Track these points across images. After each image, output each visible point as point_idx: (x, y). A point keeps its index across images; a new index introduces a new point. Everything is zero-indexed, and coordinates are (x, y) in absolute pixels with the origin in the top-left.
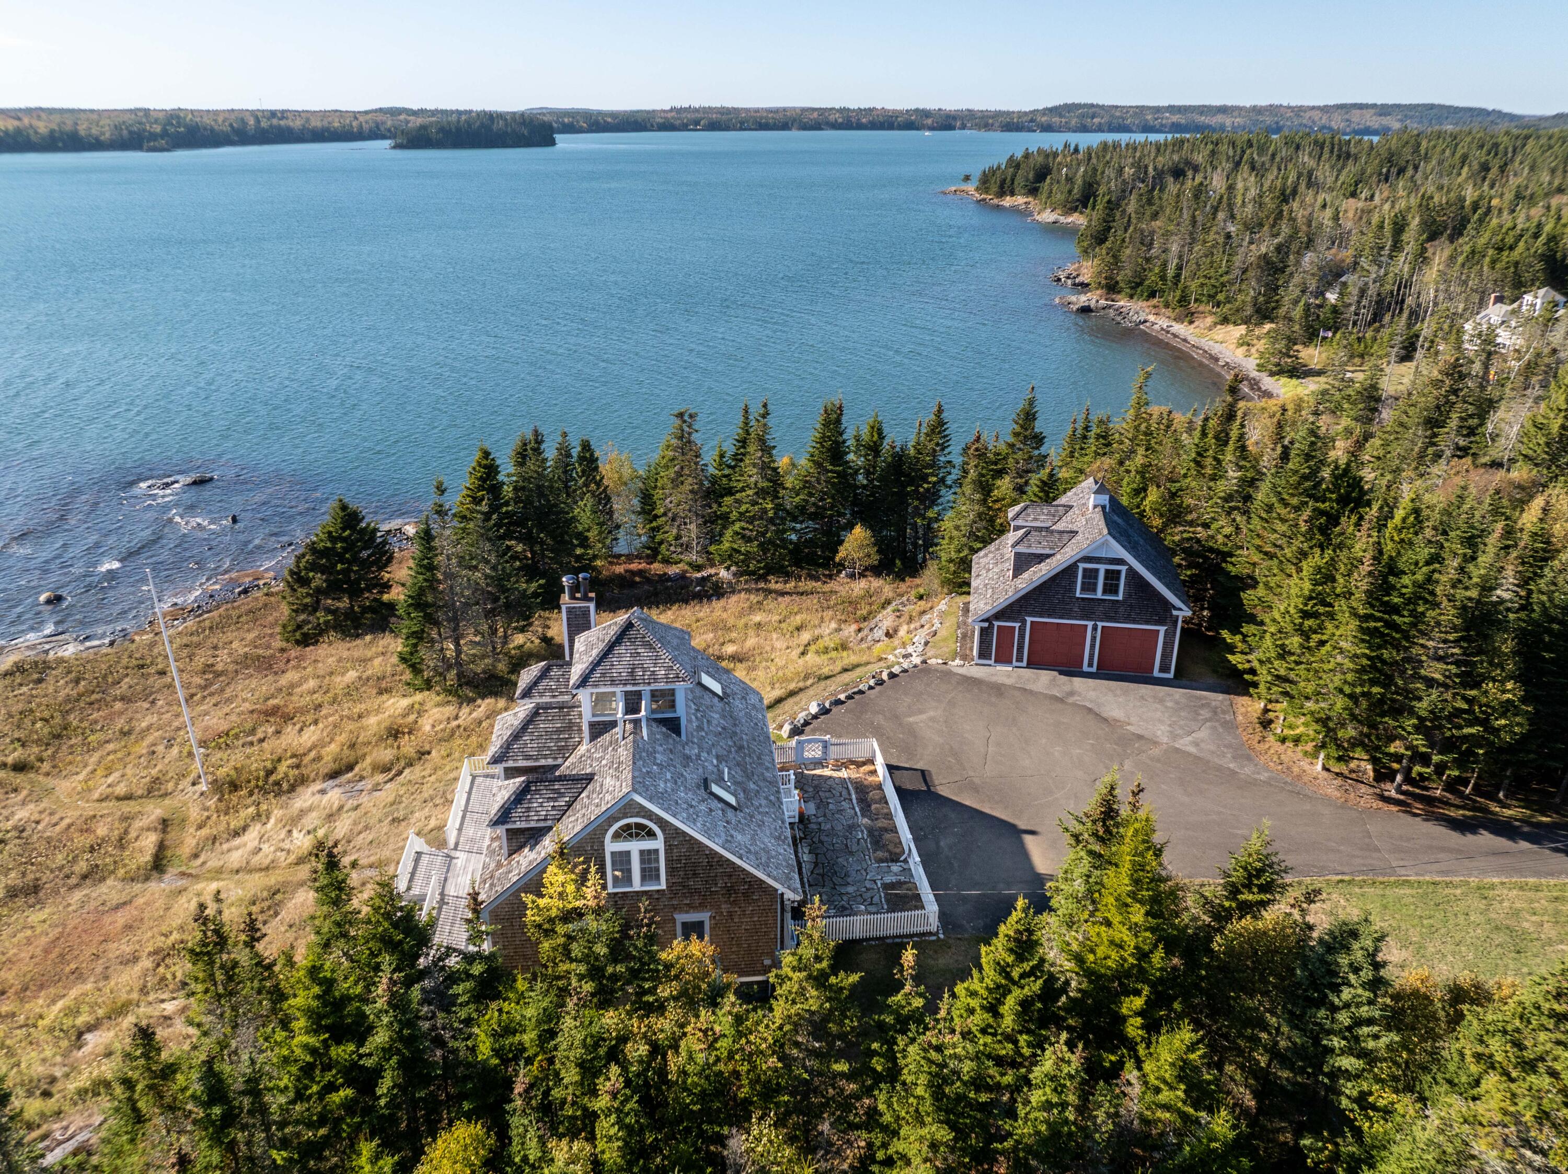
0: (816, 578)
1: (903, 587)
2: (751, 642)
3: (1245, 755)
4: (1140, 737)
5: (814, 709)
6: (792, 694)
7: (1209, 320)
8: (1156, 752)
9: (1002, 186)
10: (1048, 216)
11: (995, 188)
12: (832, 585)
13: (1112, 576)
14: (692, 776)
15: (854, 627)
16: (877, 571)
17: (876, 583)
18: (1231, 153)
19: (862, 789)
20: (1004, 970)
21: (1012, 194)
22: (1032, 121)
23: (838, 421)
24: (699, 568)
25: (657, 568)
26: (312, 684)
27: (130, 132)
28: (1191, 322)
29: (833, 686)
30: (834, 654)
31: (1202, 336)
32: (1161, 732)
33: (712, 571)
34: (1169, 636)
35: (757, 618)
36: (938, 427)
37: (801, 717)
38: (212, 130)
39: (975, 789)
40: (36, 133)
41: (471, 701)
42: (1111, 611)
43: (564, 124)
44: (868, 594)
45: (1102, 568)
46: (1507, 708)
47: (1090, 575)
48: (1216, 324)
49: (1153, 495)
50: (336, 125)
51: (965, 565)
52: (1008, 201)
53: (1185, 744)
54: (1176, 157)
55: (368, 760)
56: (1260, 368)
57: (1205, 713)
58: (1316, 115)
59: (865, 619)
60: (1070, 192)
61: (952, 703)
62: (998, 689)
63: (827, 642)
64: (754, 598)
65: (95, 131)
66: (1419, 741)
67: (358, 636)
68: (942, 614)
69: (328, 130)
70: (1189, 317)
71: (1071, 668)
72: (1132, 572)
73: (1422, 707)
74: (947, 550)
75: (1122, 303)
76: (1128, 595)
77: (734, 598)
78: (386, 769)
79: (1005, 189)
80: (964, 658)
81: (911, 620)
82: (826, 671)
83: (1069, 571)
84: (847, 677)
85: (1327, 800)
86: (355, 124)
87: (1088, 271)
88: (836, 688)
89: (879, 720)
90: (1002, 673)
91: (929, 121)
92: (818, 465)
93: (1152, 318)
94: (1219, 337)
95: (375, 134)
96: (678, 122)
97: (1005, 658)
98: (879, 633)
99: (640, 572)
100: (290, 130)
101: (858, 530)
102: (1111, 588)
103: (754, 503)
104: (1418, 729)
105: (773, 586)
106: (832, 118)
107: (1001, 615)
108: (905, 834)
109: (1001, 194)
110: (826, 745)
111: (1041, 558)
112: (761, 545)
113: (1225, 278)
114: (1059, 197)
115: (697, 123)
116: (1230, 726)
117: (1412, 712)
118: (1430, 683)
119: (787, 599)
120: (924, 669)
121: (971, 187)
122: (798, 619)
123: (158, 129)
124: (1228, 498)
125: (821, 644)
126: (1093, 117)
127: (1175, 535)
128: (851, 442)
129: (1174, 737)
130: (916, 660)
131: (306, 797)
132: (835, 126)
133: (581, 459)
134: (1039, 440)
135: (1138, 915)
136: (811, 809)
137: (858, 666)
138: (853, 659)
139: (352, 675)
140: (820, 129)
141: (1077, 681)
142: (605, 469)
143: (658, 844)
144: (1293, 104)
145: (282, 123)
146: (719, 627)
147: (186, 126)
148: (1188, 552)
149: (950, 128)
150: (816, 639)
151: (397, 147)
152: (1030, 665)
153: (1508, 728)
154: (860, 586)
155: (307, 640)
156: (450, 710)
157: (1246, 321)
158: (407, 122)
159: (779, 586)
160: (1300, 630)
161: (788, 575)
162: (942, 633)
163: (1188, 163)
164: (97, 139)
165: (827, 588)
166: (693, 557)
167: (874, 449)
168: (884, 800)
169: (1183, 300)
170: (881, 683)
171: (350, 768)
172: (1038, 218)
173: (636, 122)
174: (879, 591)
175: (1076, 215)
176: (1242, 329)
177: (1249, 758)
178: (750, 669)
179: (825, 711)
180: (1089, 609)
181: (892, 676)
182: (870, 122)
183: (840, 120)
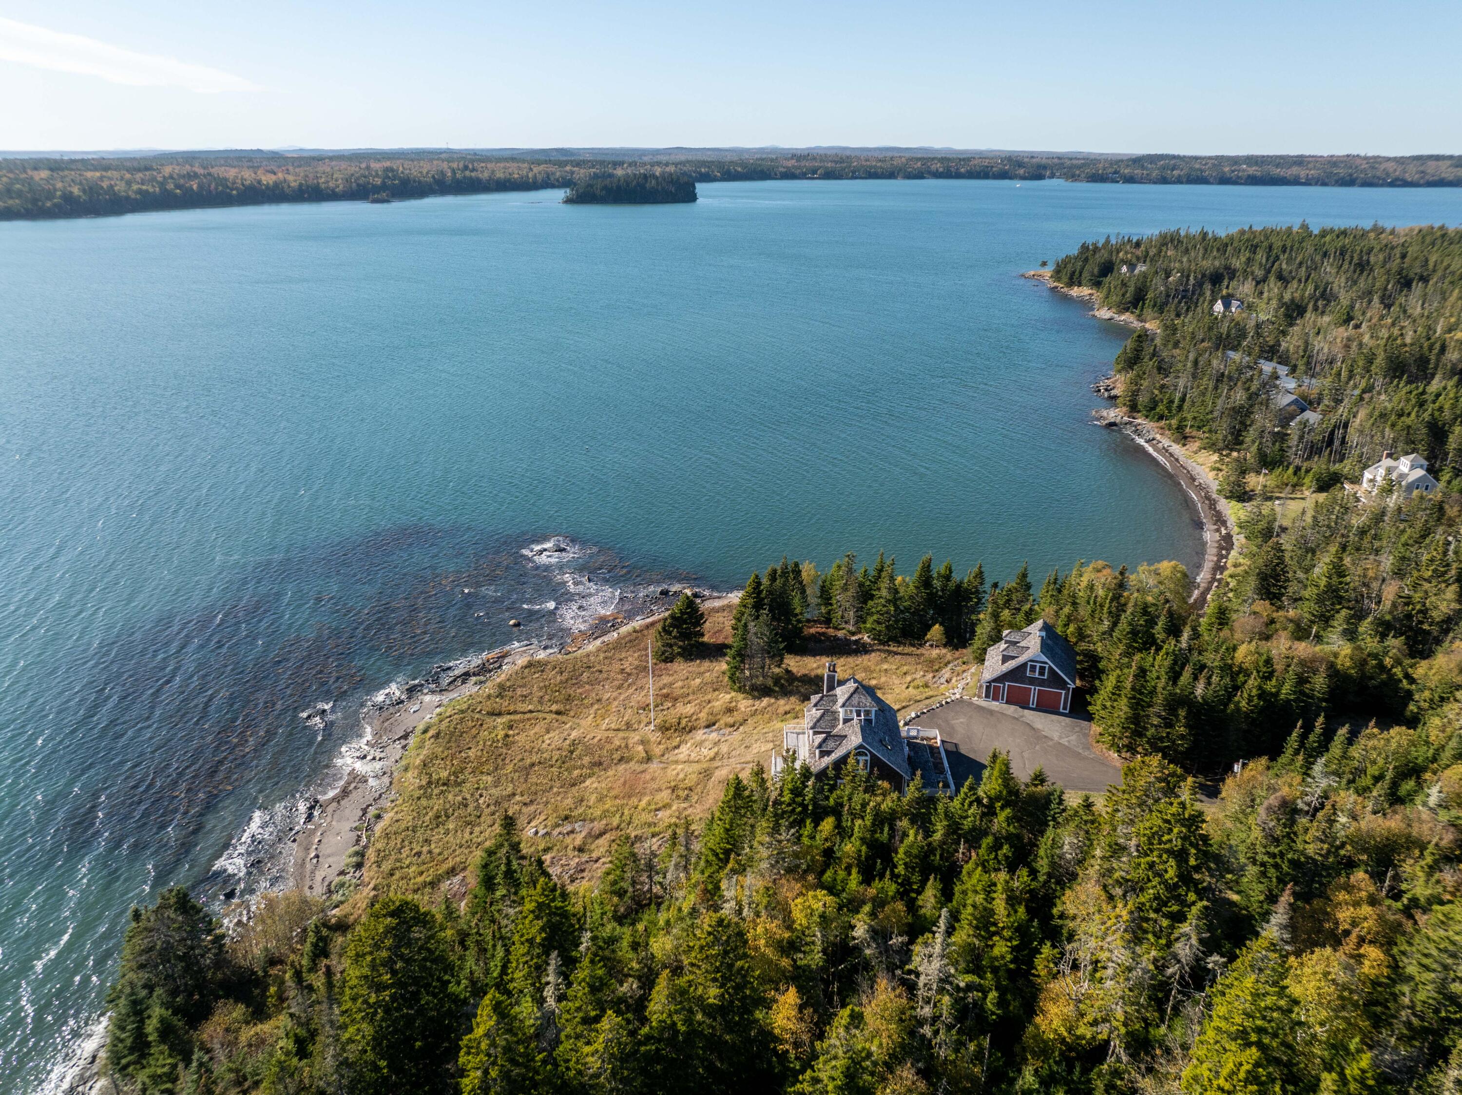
0: (913, 646)
1: (957, 654)
2: (883, 679)
3: (1087, 747)
4: (1046, 737)
5: (913, 715)
6: (904, 707)
7: (1198, 444)
8: (1050, 743)
9: (1071, 278)
10: (1104, 313)
11: (1065, 279)
12: (921, 651)
13: (1042, 669)
14: (877, 739)
15: (931, 675)
16: (945, 646)
17: (944, 651)
18: (1264, 261)
19: (931, 748)
20: (966, 794)
21: (1080, 285)
22: (1115, 172)
23: (929, 566)
24: (853, 634)
25: (831, 632)
26: (680, 684)
27: (358, 185)
28: (1184, 445)
29: (921, 705)
30: (921, 689)
31: (1190, 457)
32: (1056, 736)
33: (860, 636)
34: (1067, 695)
35: (885, 666)
36: (980, 575)
37: (908, 718)
38: (420, 182)
39: (975, 752)
40: (289, 186)
41: (759, 698)
42: (1042, 683)
43: (701, 174)
44: (940, 657)
45: (1038, 665)
46: (1182, 737)
47: (1033, 668)
48: (1200, 449)
49: (1072, 628)
50: (516, 176)
51: (985, 651)
52: (1075, 292)
53: (1064, 741)
54: (1217, 263)
55: (722, 722)
56: (1220, 492)
57: (1077, 729)
58: (1390, 166)
59: (937, 671)
60: (1123, 295)
61: (971, 717)
62: (991, 712)
63: (918, 682)
64: (883, 655)
65: (331, 184)
66: (1147, 746)
67: (692, 660)
68: (973, 674)
69: (509, 180)
70: (1183, 438)
71: (1025, 706)
72: (1050, 667)
73: (1149, 734)
74: (977, 643)
75: (1139, 421)
76: (1049, 677)
77: (873, 654)
78: (732, 726)
79: (1074, 280)
80: (979, 697)
81: (958, 675)
82: (918, 698)
83: (1024, 665)
84: (927, 702)
85: (1115, 767)
86: (530, 175)
87: (1120, 384)
88: (923, 707)
89: (940, 722)
90: (994, 705)
91: (1021, 171)
92: (917, 588)
93: (1158, 437)
94: (1200, 460)
95: (546, 184)
96: (798, 172)
97: (995, 699)
98: (943, 680)
99: (823, 634)
100: (479, 181)
101: (937, 626)
102: (1042, 673)
103: (884, 606)
104: (1148, 742)
105: (891, 648)
106: (933, 168)
107: (996, 680)
108: (946, 764)
109: (1071, 284)
110: (918, 731)
111: (1013, 658)
112: (887, 627)
113: (1210, 416)
114: (1114, 298)
115: (814, 172)
116: (1086, 735)
117: (1146, 736)
118: (1152, 725)
119: (899, 657)
120: (961, 701)
121: (1047, 272)
122: (905, 668)
123: (378, 181)
124: (1104, 633)
125: (916, 683)
126: (1173, 170)
127: (1083, 646)
128: (935, 575)
129: (1060, 737)
130: (958, 696)
131: (699, 735)
132: (937, 175)
133: (793, 571)
134: (1028, 587)
135: (1000, 781)
136: (912, 754)
137: (932, 697)
138: (931, 693)
139: (698, 681)
140: (923, 177)
141: (1026, 711)
142: (804, 575)
143: (868, 758)
144: (1370, 154)
145: (473, 174)
146: (866, 669)
147: (400, 179)
148: (1085, 655)
149: (1040, 177)
150: (914, 680)
151: (569, 201)
152: (1007, 703)
153: (1182, 745)
154: (935, 652)
155: (669, 660)
156: (750, 702)
157: (1219, 451)
158: (572, 173)
159: (895, 649)
160: (1110, 699)
161: (900, 643)
162: (971, 684)
163: (1227, 268)
164: (333, 191)
165: (919, 652)
166: (851, 628)
167: (948, 578)
168: (939, 753)
169: (1180, 428)
170: (942, 705)
171: (714, 724)
172: (1097, 313)
173: (762, 172)
174: (944, 656)
175: (1128, 314)
176: (1215, 457)
177: (1088, 749)
178: (884, 694)
179: (918, 716)
180: (1032, 681)
181: (947, 703)
182: (968, 171)
183: (941, 170)
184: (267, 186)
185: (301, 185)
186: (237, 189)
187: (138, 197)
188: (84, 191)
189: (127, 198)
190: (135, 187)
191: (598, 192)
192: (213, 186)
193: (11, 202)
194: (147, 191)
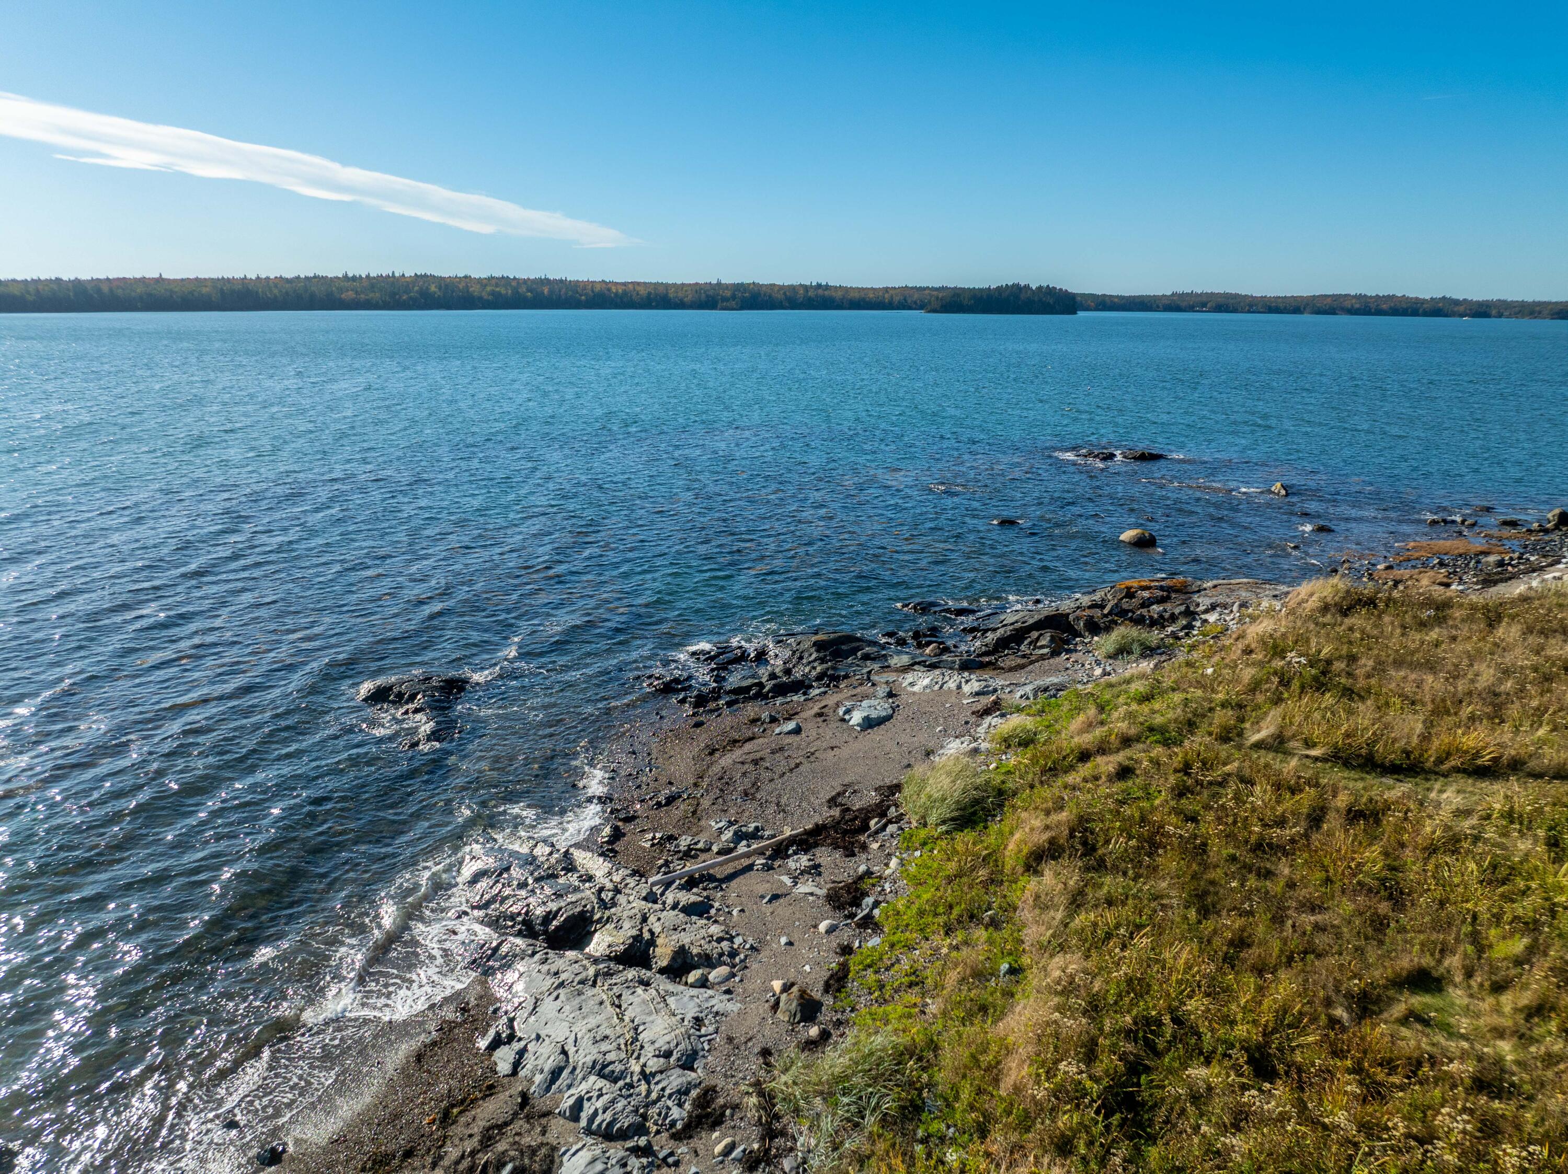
27: (707, 296)
38: (770, 296)
86: (886, 296)
96: (1184, 304)
106: (1348, 304)
115: (1204, 305)
123: (728, 293)
132: (1351, 311)
140: (1334, 313)
164: (681, 301)
182: (1391, 308)
183: (1357, 306)
184: (616, 294)
185: (649, 293)
186: (586, 295)
187: (490, 298)
188: (440, 288)
189: (480, 298)
190: (489, 289)
191: (965, 302)
192: (563, 291)
193: (371, 295)
194: (499, 293)
